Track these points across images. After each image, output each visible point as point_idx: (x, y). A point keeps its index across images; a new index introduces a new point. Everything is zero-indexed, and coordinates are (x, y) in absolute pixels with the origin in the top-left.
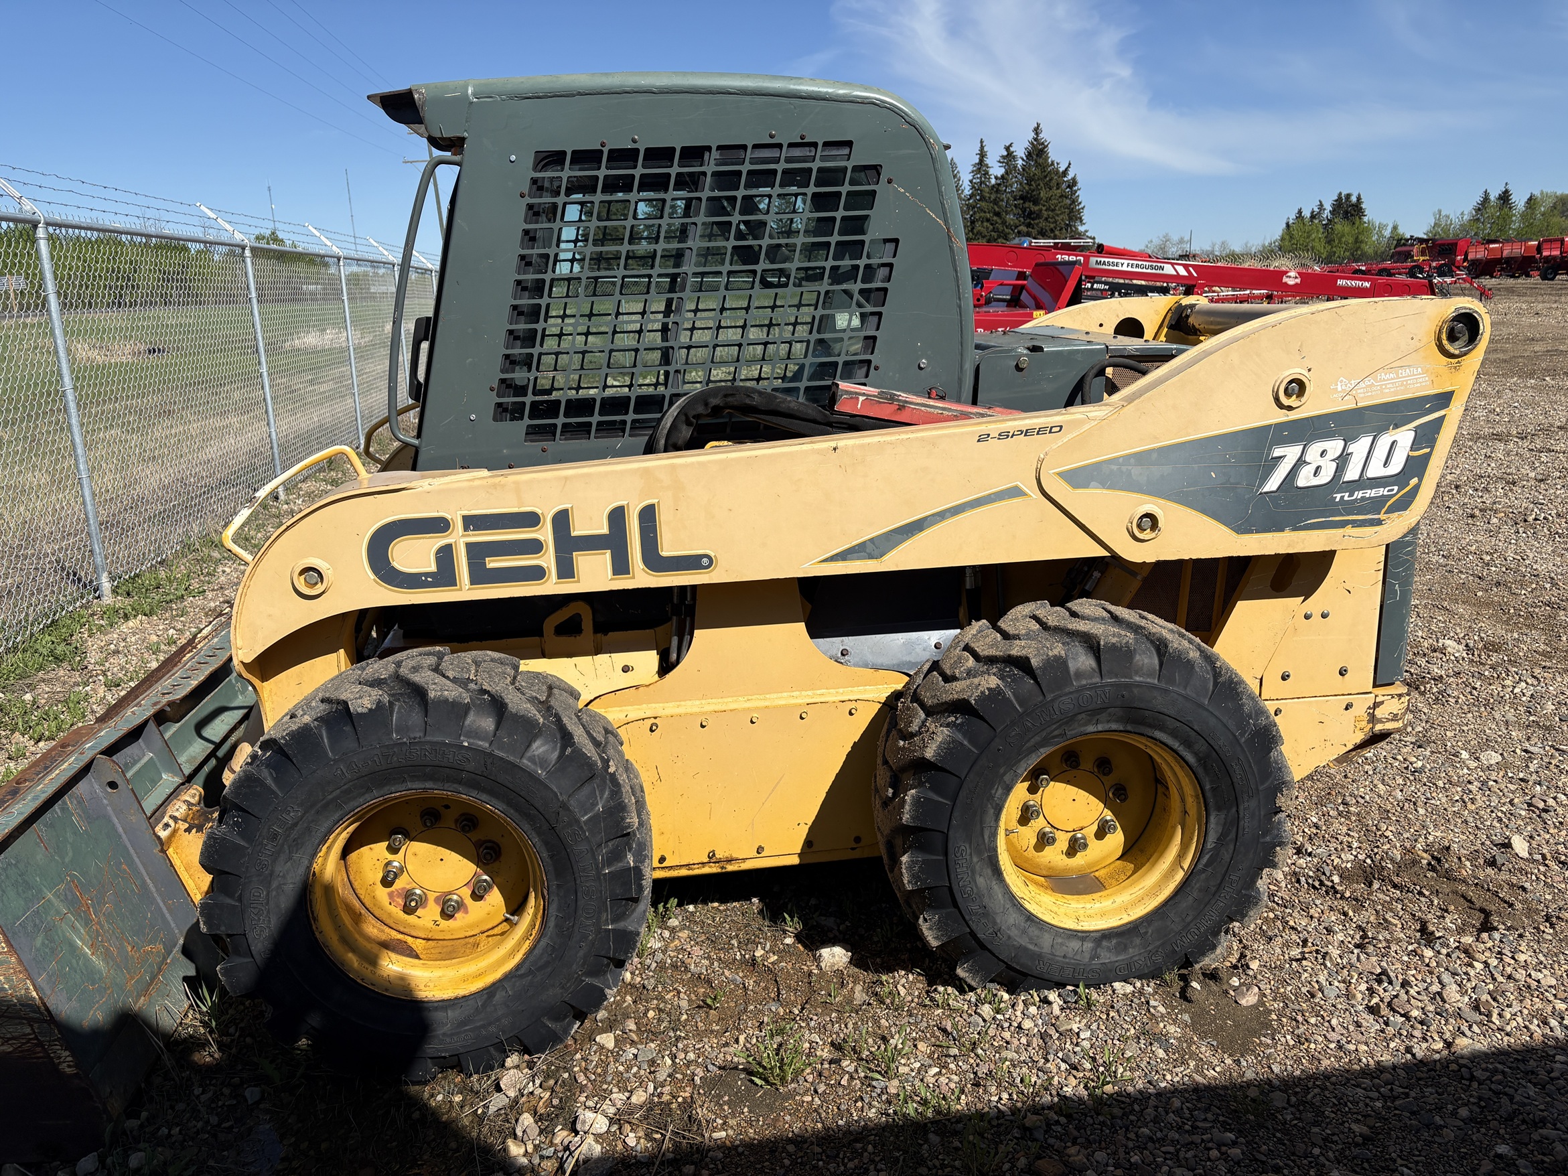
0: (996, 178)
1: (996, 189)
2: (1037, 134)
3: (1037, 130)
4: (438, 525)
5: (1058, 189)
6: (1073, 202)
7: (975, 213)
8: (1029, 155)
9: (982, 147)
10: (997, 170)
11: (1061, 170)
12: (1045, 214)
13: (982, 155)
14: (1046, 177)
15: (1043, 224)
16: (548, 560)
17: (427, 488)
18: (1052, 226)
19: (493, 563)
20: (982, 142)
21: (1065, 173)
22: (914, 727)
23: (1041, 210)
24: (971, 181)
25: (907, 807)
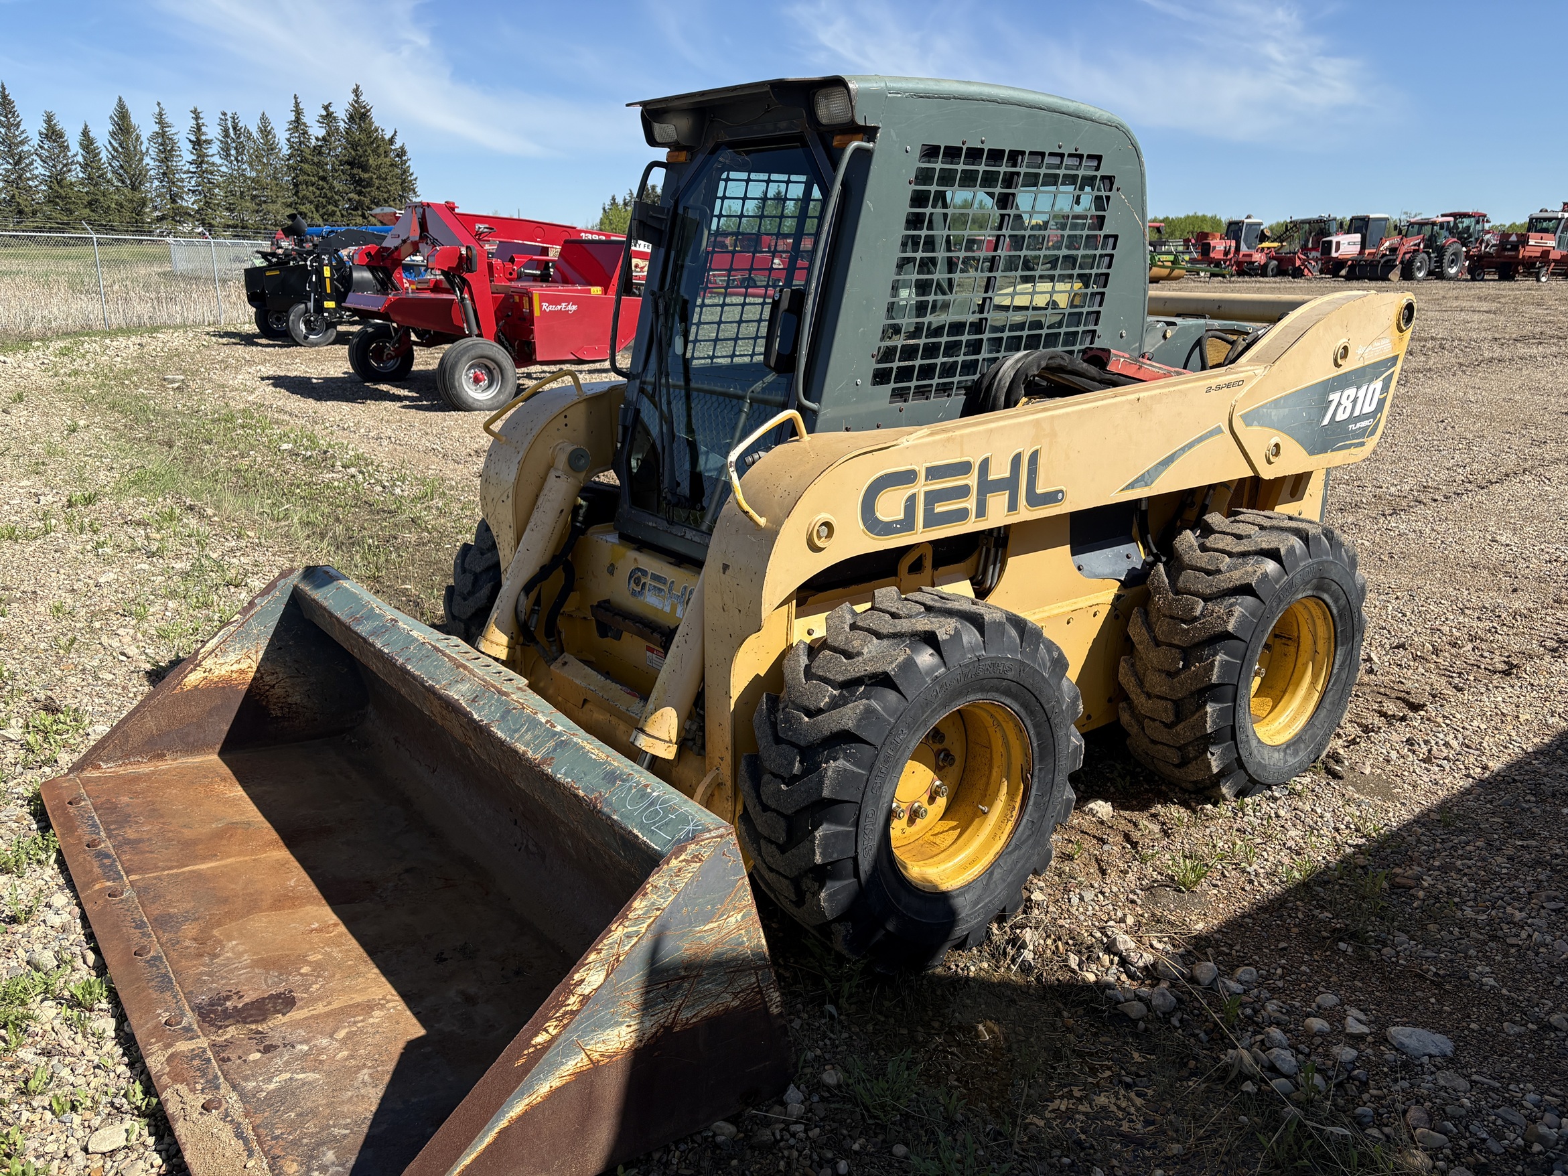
0: (317, 139)
1: (318, 151)
2: (357, 95)
3: (356, 91)
4: (908, 477)
5: (386, 157)
6: (405, 172)
7: (297, 176)
8: (351, 118)
9: (297, 104)
10: (317, 131)
11: (387, 137)
12: (377, 182)
13: (298, 112)
14: (372, 143)
15: (375, 193)
16: (970, 503)
17: (906, 444)
18: (386, 196)
19: (940, 508)
20: (296, 98)
21: (392, 141)
22: (1198, 613)
23: (371, 178)
24: (288, 140)
25: (1216, 670)
